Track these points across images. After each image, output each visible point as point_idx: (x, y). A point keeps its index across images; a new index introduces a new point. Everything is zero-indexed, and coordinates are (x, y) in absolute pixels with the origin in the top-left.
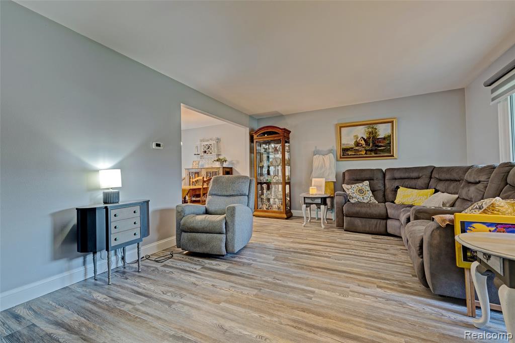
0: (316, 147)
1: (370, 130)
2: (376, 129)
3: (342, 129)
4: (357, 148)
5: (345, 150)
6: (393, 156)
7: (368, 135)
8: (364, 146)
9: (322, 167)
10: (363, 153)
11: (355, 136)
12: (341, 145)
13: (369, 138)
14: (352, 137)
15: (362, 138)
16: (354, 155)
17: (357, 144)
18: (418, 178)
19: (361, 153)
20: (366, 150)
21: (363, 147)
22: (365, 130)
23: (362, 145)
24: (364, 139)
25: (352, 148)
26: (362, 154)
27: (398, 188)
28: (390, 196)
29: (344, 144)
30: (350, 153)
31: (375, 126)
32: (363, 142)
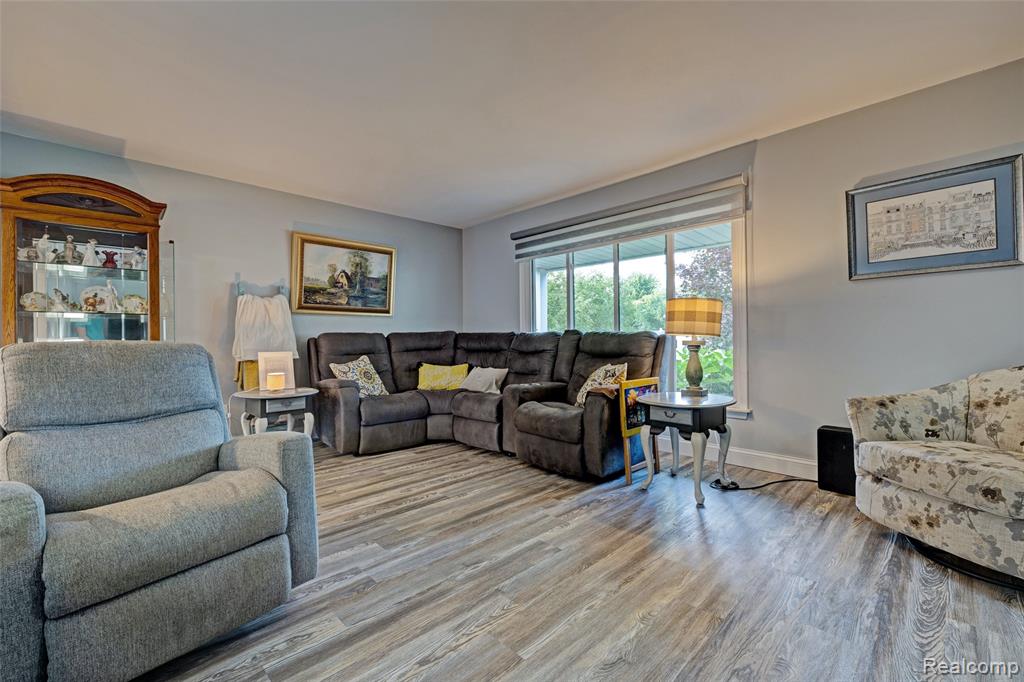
0: (238, 275)
1: (358, 260)
2: (366, 260)
3: (307, 245)
4: (333, 290)
5: (310, 292)
6: (388, 312)
7: (353, 269)
8: (346, 287)
9: (264, 324)
10: (344, 301)
11: (330, 266)
12: (301, 280)
13: (355, 274)
14: (326, 268)
15: (344, 272)
16: (328, 303)
17: (335, 283)
18: (439, 349)
19: (340, 301)
20: (349, 297)
21: (345, 291)
22: (350, 258)
23: (342, 287)
24: (346, 274)
25: (325, 290)
26: (341, 304)
27: (419, 365)
28: (405, 380)
29: (308, 279)
30: (319, 298)
31: (366, 255)
32: (344, 281)
